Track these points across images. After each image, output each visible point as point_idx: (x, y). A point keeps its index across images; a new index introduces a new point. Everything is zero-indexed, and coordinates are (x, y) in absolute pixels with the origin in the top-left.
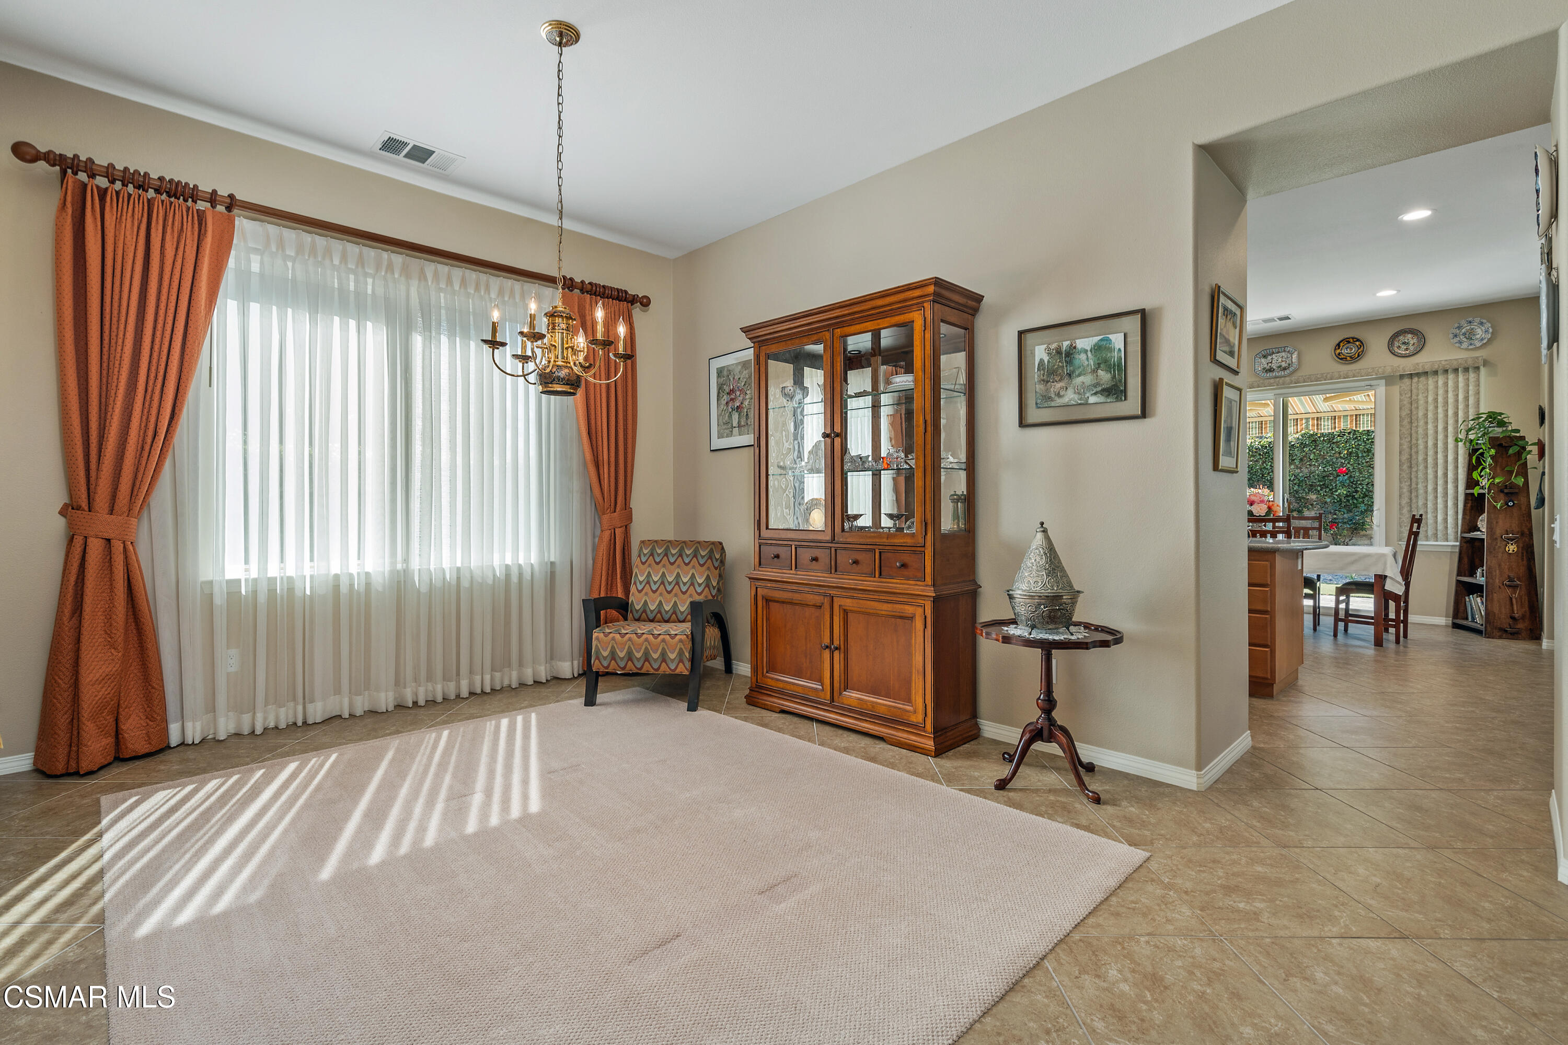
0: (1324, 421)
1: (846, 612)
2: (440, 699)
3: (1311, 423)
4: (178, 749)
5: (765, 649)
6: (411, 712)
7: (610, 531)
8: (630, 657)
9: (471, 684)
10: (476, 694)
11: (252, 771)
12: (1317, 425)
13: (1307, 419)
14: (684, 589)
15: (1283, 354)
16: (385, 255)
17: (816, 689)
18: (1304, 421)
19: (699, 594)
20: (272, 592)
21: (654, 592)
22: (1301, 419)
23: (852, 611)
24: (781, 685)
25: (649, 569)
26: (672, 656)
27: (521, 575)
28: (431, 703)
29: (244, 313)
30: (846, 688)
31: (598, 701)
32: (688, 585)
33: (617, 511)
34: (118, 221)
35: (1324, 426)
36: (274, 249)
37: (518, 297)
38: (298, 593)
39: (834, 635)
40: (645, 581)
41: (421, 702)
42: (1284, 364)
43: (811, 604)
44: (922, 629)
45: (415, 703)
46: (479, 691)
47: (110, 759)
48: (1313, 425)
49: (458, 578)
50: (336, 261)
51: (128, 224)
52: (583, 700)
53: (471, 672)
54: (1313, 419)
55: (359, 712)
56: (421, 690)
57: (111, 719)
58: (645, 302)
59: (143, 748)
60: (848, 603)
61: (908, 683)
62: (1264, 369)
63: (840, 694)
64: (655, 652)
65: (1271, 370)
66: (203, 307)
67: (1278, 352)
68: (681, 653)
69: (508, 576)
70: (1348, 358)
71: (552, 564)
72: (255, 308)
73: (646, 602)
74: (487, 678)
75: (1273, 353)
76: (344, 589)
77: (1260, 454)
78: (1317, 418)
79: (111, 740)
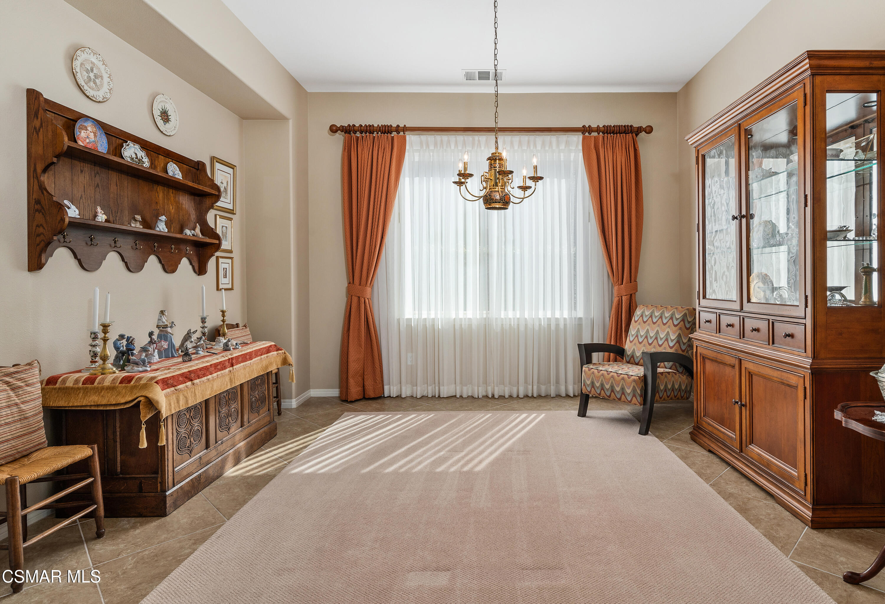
1: (751, 375)
2: (507, 396)
4: (388, 398)
5: (702, 397)
6: (490, 400)
7: (618, 298)
8: (602, 387)
9: (526, 389)
10: (529, 397)
11: (397, 415)
14: (660, 343)
16: (476, 138)
17: (732, 437)
19: (671, 348)
20: (425, 326)
21: (640, 343)
23: (756, 375)
24: (710, 429)
25: (639, 326)
26: (629, 391)
27: (557, 325)
28: (502, 397)
29: (412, 183)
30: (752, 442)
31: (587, 415)
32: (663, 340)
33: (624, 283)
34: (362, 150)
36: (425, 148)
37: (554, 147)
38: (436, 327)
39: (742, 393)
40: (635, 335)
41: (496, 396)
43: (728, 364)
44: (803, 399)
45: (493, 396)
46: (530, 395)
47: (362, 397)
49: (518, 325)
50: (453, 147)
51: (366, 151)
52: (577, 412)
53: (526, 382)
55: (465, 396)
56: (496, 389)
57: (360, 379)
58: (649, 130)
59: (372, 396)
60: (751, 367)
61: (795, 449)
63: (747, 446)
64: (618, 387)
66: (393, 184)
68: (634, 390)
69: (549, 325)
71: (580, 319)
72: (417, 179)
73: (634, 349)
74: (535, 387)
76: (457, 327)
79: (360, 389)
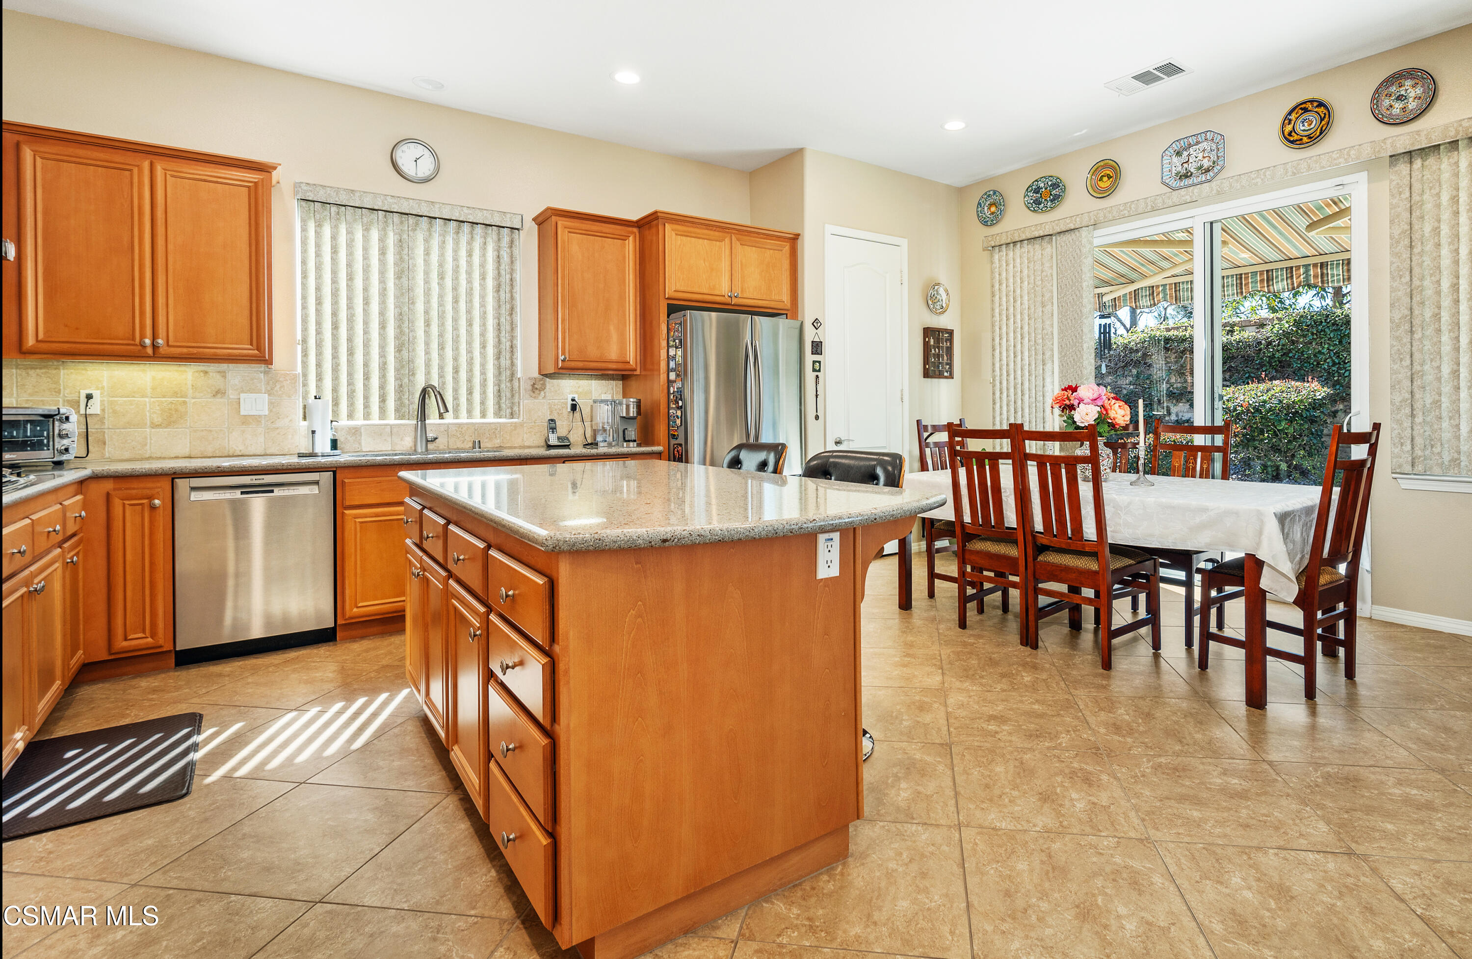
0: (1332, 269)
3: (1312, 273)
12: (1322, 274)
13: (1306, 266)
15: (1205, 145)
18: (1302, 270)
22: (1298, 267)
35: (1333, 276)
42: (1206, 163)
48: (1316, 276)
54: (1315, 265)
62: (1177, 174)
65: (1187, 175)
67: (1198, 143)
70: (1305, 139)
75: (1190, 146)
77: (1313, 334)
78: (1322, 264)
